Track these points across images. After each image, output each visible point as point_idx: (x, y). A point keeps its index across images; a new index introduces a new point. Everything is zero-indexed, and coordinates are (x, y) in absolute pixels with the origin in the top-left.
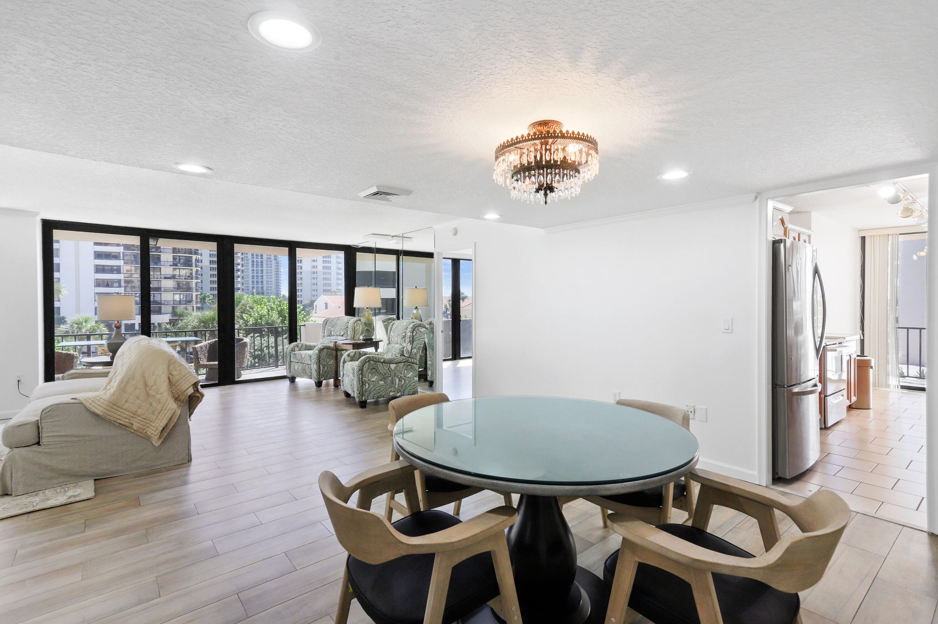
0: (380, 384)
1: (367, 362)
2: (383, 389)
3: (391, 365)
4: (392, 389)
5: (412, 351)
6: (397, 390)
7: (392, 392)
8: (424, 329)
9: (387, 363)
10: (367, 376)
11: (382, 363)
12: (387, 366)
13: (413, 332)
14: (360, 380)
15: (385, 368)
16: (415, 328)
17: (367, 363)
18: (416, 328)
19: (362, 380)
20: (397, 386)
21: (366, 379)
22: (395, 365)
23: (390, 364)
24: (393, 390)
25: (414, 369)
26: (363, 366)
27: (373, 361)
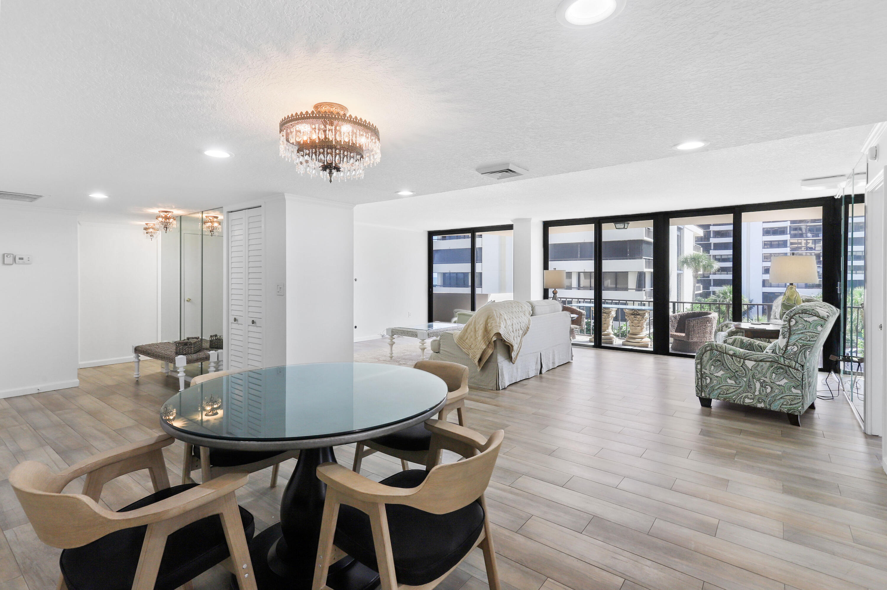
0: (728, 383)
1: (708, 350)
2: (733, 390)
3: (746, 361)
4: (749, 394)
5: (789, 348)
6: (757, 398)
7: (749, 398)
8: (816, 318)
9: (740, 358)
10: (708, 367)
11: (731, 356)
12: (740, 362)
13: (789, 321)
14: (698, 371)
15: (737, 364)
16: (794, 315)
17: (709, 352)
18: (797, 315)
19: (701, 371)
20: (757, 393)
21: (707, 372)
22: (754, 363)
23: (745, 359)
24: (750, 397)
25: (791, 376)
26: (703, 355)
27: (717, 351)
